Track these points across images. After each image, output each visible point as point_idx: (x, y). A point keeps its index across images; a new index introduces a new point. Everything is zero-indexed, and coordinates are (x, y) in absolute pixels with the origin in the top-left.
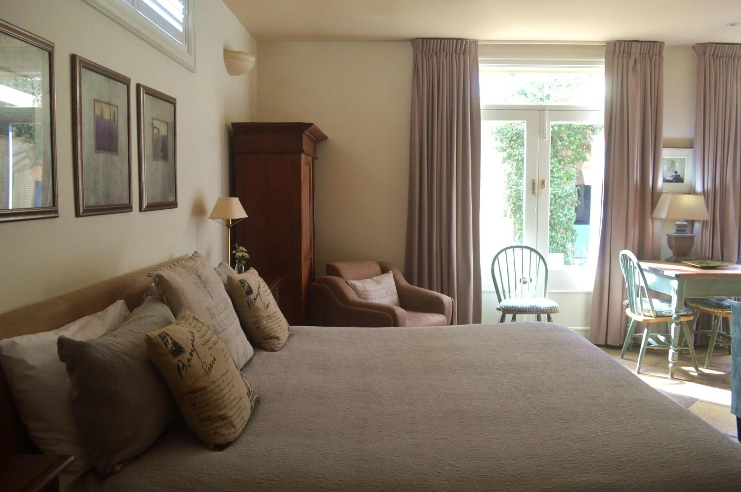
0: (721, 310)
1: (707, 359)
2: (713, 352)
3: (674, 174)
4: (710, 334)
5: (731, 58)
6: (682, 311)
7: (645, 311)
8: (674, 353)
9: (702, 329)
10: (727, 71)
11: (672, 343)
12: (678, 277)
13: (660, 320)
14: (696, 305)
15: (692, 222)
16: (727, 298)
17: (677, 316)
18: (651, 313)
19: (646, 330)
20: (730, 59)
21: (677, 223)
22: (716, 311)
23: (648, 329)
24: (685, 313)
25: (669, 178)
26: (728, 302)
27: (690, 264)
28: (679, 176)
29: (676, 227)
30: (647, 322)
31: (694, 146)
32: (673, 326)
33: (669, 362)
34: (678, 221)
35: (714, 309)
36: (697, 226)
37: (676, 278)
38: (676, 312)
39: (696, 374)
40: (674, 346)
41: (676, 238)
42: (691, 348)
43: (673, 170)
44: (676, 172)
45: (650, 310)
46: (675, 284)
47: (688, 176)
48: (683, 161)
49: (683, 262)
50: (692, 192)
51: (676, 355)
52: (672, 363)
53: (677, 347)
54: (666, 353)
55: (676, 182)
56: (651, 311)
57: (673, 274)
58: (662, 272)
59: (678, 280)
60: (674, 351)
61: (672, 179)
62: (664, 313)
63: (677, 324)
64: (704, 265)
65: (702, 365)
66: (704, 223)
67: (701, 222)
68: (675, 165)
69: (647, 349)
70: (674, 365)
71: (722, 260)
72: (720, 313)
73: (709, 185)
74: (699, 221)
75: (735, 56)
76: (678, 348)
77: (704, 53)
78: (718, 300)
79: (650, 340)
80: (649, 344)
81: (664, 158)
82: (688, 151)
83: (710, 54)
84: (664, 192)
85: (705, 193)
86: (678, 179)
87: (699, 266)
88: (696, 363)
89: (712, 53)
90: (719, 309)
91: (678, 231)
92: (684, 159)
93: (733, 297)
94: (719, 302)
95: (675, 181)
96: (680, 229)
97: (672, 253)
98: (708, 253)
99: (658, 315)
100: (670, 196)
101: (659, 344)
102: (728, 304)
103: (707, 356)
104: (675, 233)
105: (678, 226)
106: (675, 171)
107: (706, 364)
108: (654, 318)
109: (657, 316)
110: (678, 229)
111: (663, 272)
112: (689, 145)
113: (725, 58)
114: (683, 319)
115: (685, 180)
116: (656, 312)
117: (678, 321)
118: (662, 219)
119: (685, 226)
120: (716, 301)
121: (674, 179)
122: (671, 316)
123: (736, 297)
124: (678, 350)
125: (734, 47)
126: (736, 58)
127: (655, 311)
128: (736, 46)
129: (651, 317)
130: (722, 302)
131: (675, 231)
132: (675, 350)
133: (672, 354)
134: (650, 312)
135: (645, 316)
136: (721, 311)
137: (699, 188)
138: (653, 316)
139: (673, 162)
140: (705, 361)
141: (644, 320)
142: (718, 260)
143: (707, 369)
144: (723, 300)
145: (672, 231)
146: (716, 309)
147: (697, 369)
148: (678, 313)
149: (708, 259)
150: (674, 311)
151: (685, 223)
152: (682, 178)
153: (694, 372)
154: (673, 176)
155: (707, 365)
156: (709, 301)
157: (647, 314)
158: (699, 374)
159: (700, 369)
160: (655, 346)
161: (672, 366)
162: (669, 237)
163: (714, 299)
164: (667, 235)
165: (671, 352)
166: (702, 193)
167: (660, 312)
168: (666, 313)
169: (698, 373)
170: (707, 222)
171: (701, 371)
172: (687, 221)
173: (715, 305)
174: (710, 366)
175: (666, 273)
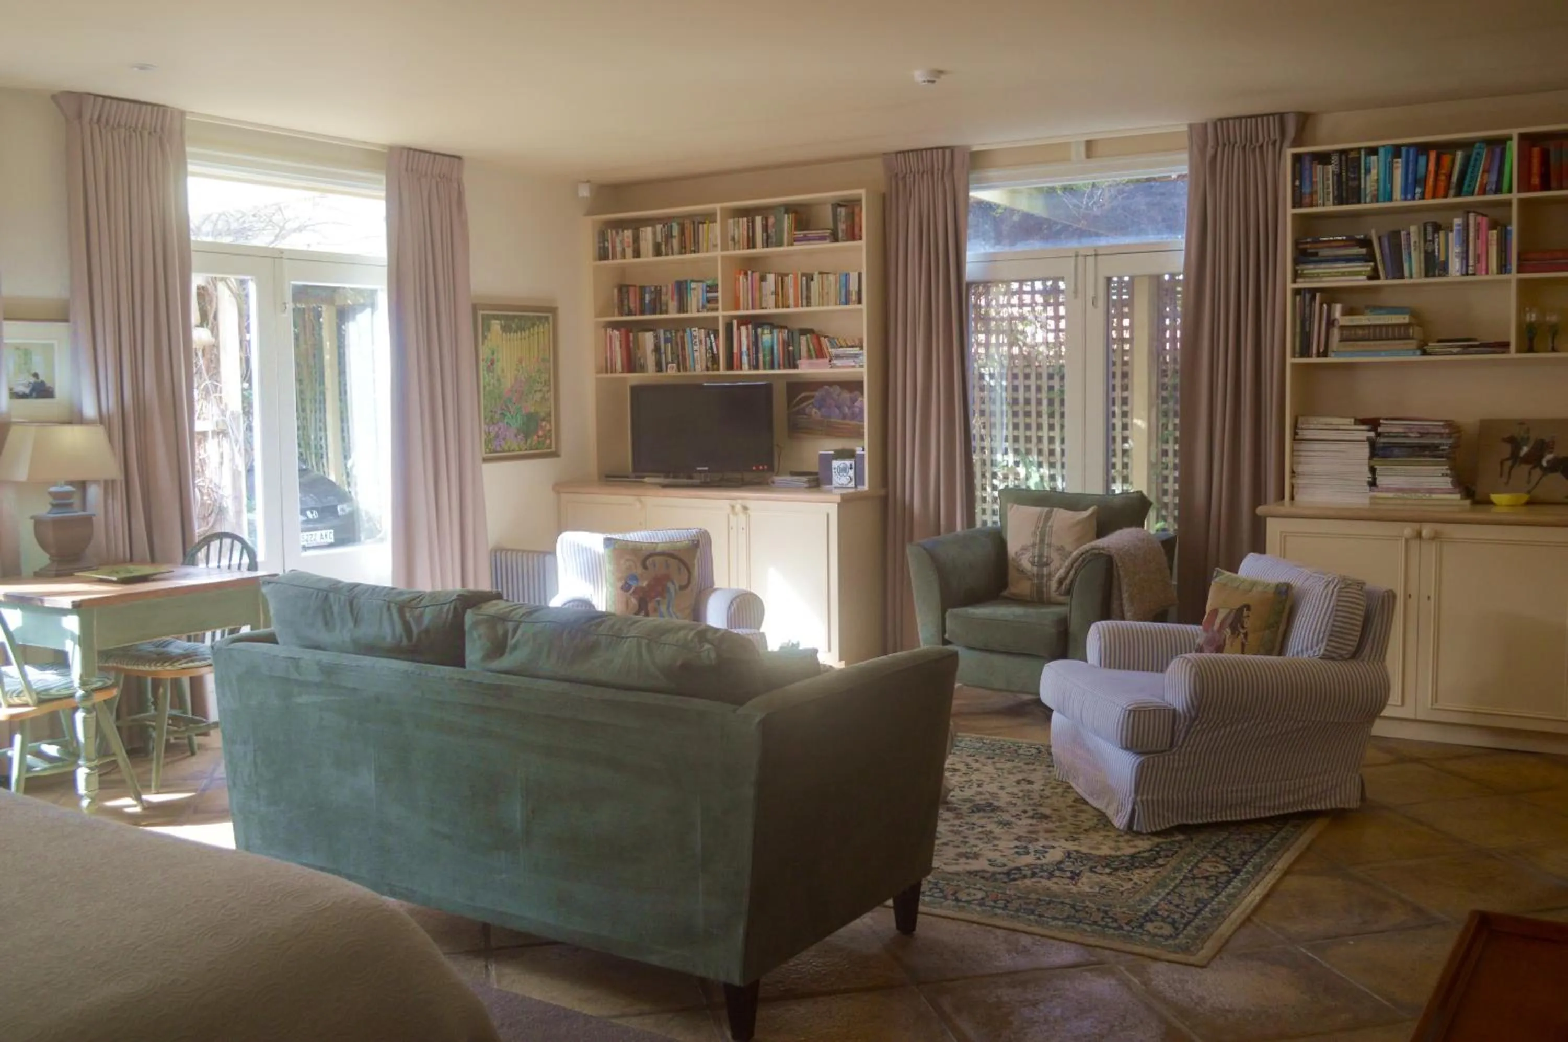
0: (171, 665)
1: (154, 775)
2: (165, 757)
3: (33, 380)
4: (153, 721)
5: (134, 131)
6: (94, 680)
7: (11, 697)
8: (88, 775)
9: (129, 714)
10: (129, 159)
11: (83, 754)
12: (77, 607)
13: (47, 708)
14: (115, 665)
15: (82, 486)
16: (173, 640)
17: (86, 692)
18: (26, 698)
19: (18, 738)
20: (134, 134)
21: (53, 489)
22: (160, 669)
23: (22, 734)
24: (100, 684)
25: (21, 389)
26: (177, 647)
27: (93, 575)
28: (43, 383)
29: (50, 499)
30: (20, 719)
31: (71, 318)
32: (80, 716)
33: (81, 797)
34: (55, 484)
35: (155, 665)
36: (94, 493)
37: (75, 610)
38: (83, 684)
39: (138, 809)
40: (88, 760)
41: (55, 522)
42: (121, 756)
43: (29, 371)
44: (36, 375)
45: (21, 692)
46: (72, 623)
47: (61, 381)
48: (48, 349)
49: (76, 574)
50: (75, 418)
51: (95, 779)
52: (88, 797)
53: (93, 760)
54: (69, 781)
55: (38, 397)
56: (26, 693)
57: (66, 602)
58: (39, 603)
59: (79, 614)
60: (87, 771)
61: (27, 391)
62: (53, 692)
63: (88, 711)
64: (123, 575)
65: (147, 788)
66: (108, 486)
67: (102, 484)
68: (31, 359)
69: (28, 779)
70: (93, 800)
71: (153, 560)
72: (166, 671)
73: (110, 403)
74: (96, 482)
75: (143, 127)
76: (96, 763)
77: (80, 116)
78: (157, 647)
79: (29, 758)
80: (29, 768)
81: (6, 344)
82: (60, 329)
83: (91, 119)
84: (13, 420)
85: (102, 419)
86: (42, 391)
87: (114, 579)
88: (136, 787)
89: (95, 117)
90: (166, 664)
91: (55, 506)
92: (52, 346)
93: (184, 636)
94: (161, 649)
95: (34, 394)
96: (61, 502)
97: (47, 556)
98: (122, 548)
99: (43, 698)
100: (32, 430)
101: (50, 763)
102: (180, 651)
103: (154, 766)
104: (49, 513)
105: (55, 495)
106: (33, 371)
107: (153, 784)
108: (34, 706)
109: (41, 702)
110: (55, 502)
111: (42, 601)
112: (61, 315)
113: (123, 130)
114: (99, 698)
115: (58, 392)
116: (38, 693)
117: (88, 704)
118: (17, 484)
119: (68, 495)
120: (152, 649)
121: (33, 390)
122: (72, 696)
123: (189, 634)
124: (96, 766)
125: (140, 110)
126: (146, 134)
127: (35, 690)
128: (144, 107)
129: (26, 705)
130: (166, 649)
131: (49, 507)
132: (90, 768)
133: (84, 776)
134: (24, 696)
135: (11, 706)
136: (169, 668)
137: (90, 410)
138: (30, 702)
139: (26, 352)
140: (150, 780)
141: (13, 717)
142: (143, 562)
143: (158, 793)
144: (169, 644)
145: (43, 509)
146: (158, 665)
147: (138, 798)
148: (88, 685)
149: (124, 562)
150: (77, 683)
151: (69, 488)
152: (50, 387)
153: (135, 806)
154: (30, 383)
155: (156, 786)
156: (140, 650)
157: (17, 701)
158: (144, 809)
159: (145, 797)
160: (45, 770)
161: (90, 803)
162: (38, 523)
163: (147, 647)
164: (32, 518)
165: (82, 773)
166: (98, 421)
167: (46, 690)
168: (58, 691)
169: (143, 806)
170: (113, 481)
171: (148, 802)
172: (71, 483)
173: (155, 656)
174: (163, 786)
175: (49, 602)
